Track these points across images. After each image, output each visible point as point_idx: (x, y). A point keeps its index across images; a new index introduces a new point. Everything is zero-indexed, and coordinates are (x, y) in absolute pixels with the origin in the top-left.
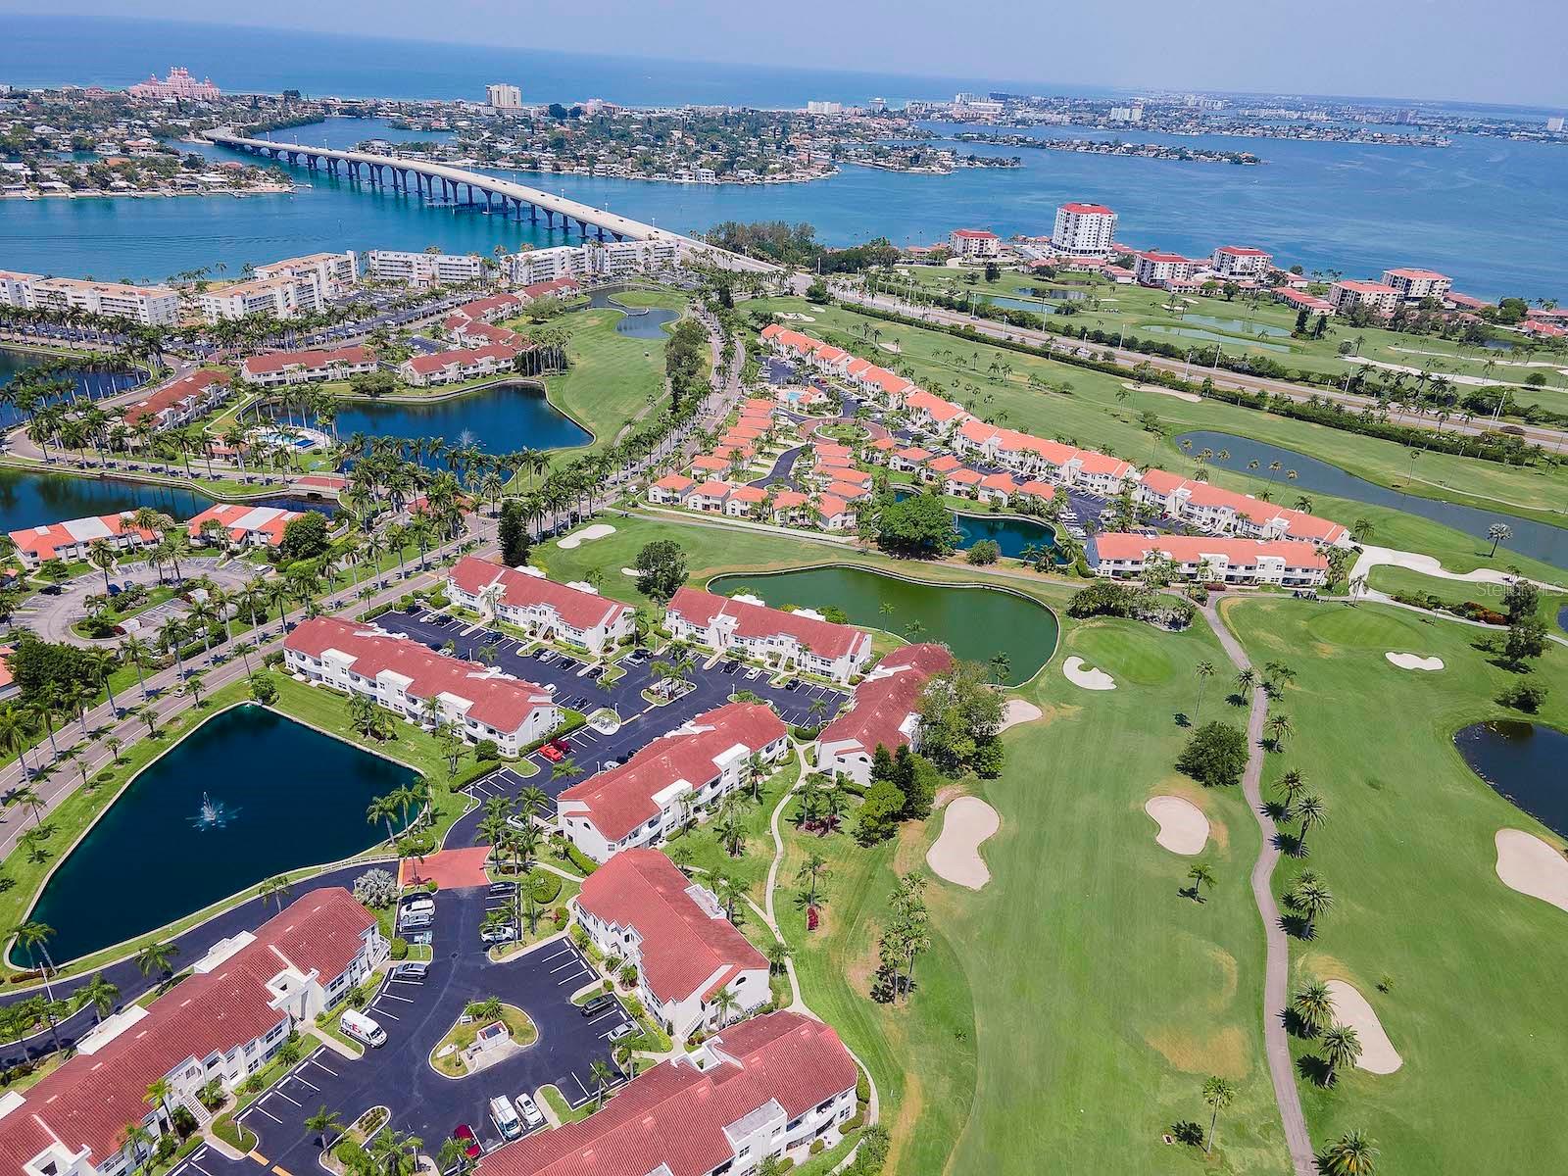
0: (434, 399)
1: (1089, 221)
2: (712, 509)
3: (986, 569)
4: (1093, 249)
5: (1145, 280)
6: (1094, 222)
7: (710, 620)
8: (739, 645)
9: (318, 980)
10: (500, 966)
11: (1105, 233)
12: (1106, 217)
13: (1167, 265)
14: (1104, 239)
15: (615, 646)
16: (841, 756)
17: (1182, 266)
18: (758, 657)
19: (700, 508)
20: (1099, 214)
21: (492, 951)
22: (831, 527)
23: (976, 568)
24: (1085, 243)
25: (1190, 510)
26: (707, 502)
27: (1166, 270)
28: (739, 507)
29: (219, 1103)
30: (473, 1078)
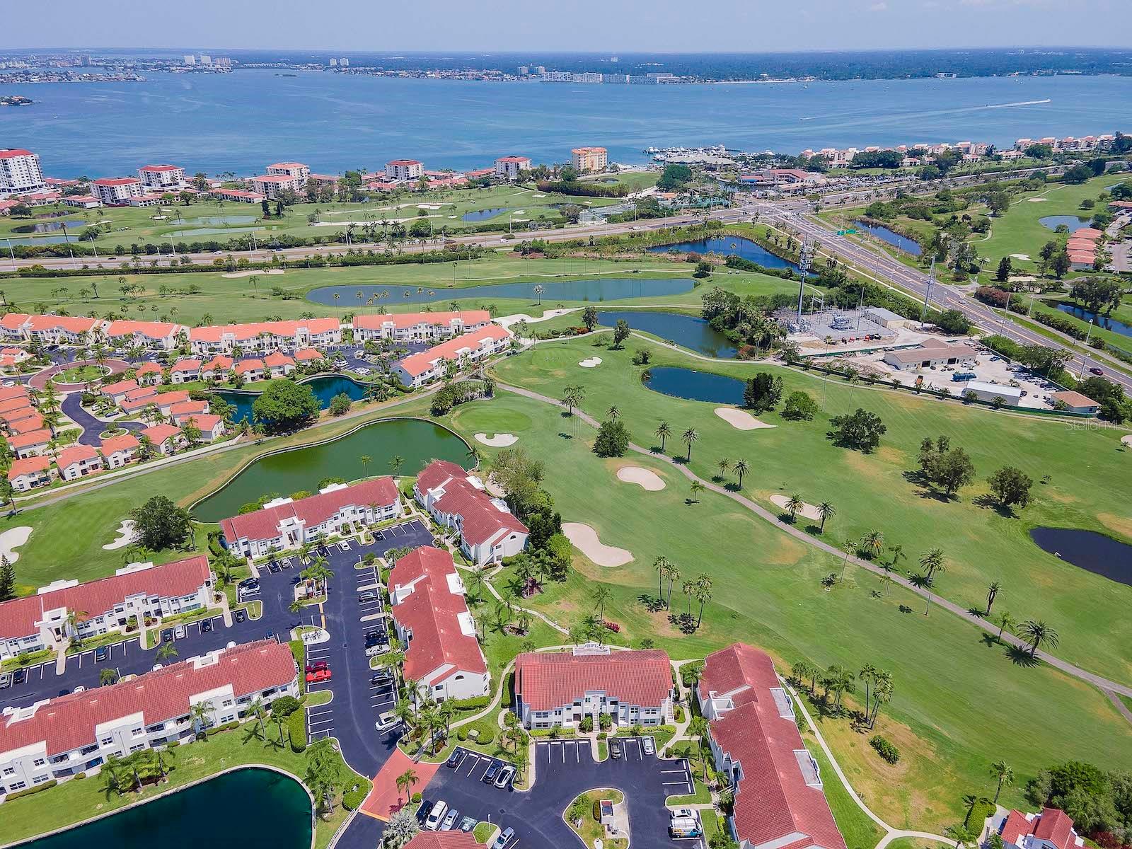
1: (16, 164)
2: (91, 471)
3: (348, 415)
4: (31, 185)
5: (108, 201)
6: (21, 163)
7: (277, 529)
8: (314, 534)
11: (34, 171)
12: (29, 157)
13: (123, 186)
14: (35, 177)
16: (497, 545)
17: (135, 186)
18: (331, 535)
20: (23, 156)
21: (517, 789)
22: (214, 438)
23: (341, 418)
24: (22, 182)
25: (400, 333)
26: (84, 467)
27: (124, 191)
28: (121, 457)
30: (633, 838)
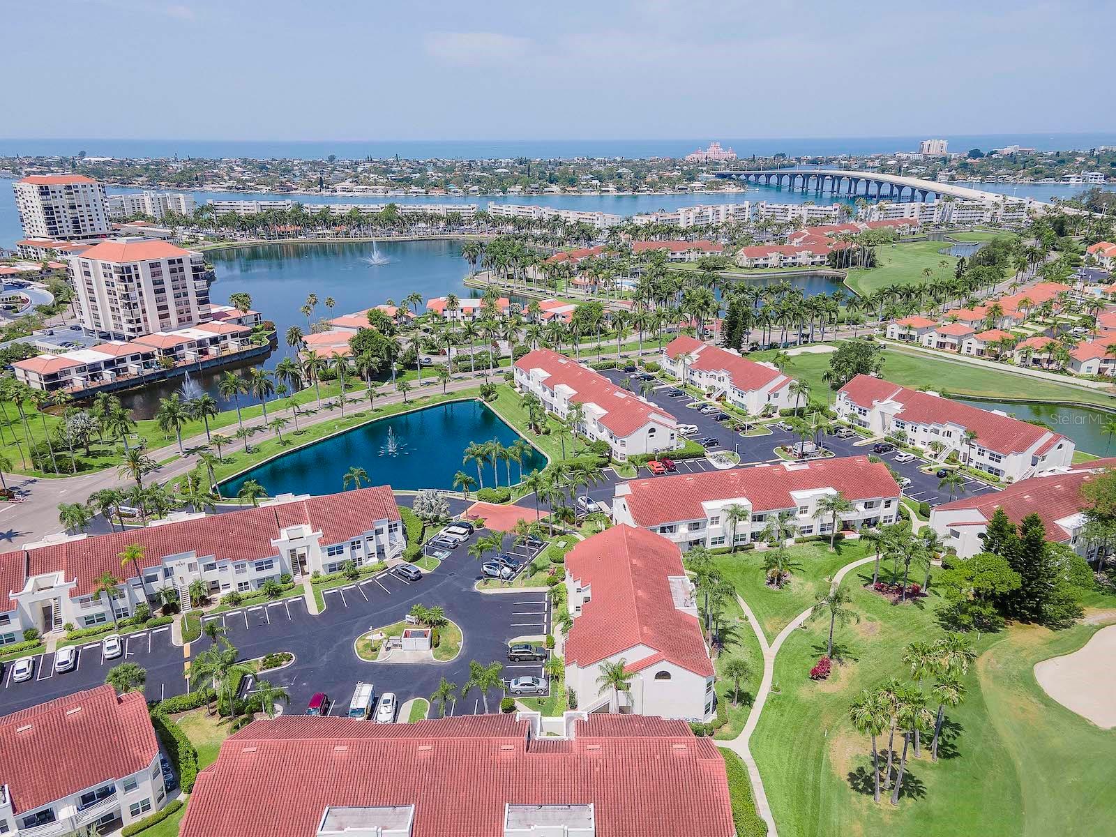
0: (753, 276)
2: (948, 348)
7: (875, 402)
8: (899, 431)
9: (320, 540)
10: (478, 593)
15: (776, 416)
16: (954, 528)
18: (918, 445)
19: (934, 345)
21: (482, 581)
26: (943, 340)
28: (977, 346)
29: (205, 601)
30: (375, 666)
